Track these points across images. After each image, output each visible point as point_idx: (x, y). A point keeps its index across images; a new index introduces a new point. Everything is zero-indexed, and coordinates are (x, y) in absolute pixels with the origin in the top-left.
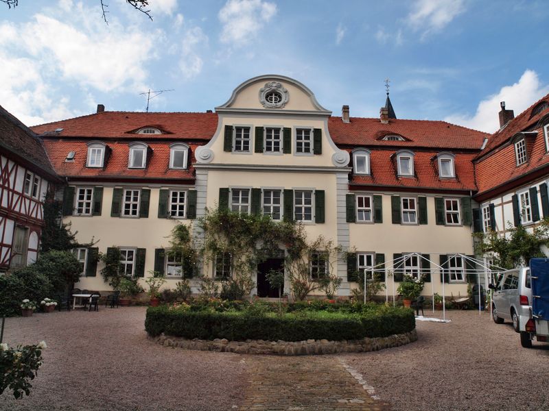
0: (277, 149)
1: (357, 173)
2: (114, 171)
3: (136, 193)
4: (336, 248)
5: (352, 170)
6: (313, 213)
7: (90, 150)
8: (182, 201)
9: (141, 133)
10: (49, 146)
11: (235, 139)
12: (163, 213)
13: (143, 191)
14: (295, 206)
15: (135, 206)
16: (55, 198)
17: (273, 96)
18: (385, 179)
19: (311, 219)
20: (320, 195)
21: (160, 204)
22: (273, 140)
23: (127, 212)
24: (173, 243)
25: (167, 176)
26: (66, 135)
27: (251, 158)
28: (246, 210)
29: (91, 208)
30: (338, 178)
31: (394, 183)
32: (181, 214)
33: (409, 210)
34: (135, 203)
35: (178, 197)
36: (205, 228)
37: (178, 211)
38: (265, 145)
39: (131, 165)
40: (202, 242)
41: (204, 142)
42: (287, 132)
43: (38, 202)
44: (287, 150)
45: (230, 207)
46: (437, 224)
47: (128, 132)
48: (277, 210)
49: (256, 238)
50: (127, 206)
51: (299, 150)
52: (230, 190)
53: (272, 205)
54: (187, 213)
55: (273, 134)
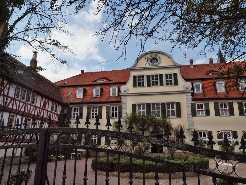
0: (157, 84)
1: (196, 92)
2: (87, 99)
3: (96, 108)
4: (187, 129)
5: (194, 91)
6: (175, 113)
7: (77, 91)
8: (116, 110)
9: (98, 81)
10: (62, 90)
11: (138, 82)
12: (108, 116)
13: (99, 107)
14: (167, 110)
15: (96, 114)
16: (64, 112)
17: (154, 60)
18: (210, 95)
19: (174, 116)
20: (178, 104)
21: (106, 113)
22: (155, 80)
23: (93, 117)
24: (113, 129)
25: (109, 100)
26: (68, 85)
27: (146, 89)
28: (145, 113)
29: (78, 116)
30: (186, 96)
31: (215, 96)
32: (116, 116)
33: (224, 109)
34: (96, 112)
35: (114, 109)
36: (126, 122)
37: (114, 115)
38: (151, 83)
39: (94, 96)
40: (125, 129)
41: (125, 83)
42: (161, 76)
43: (57, 114)
44: (162, 84)
45: (137, 112)
46: (240, 115)
47: (93, 82)
48: (158, 112)
49: (149, 126)
50: (93, 114)
51: (167, 84)
52: (137, 104)
53: (156, 110)
54: (118, 116)
55: (155, 78)
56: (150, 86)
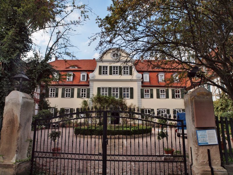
0: (117, 74)
1: (144, 81)
3: (69, 90)
4: (137, 107)
5: (143, 80)
6: (129, 95)
8: (85, 92)
9: (71, 68)
11: (103, 71)
12: (79, 96)
13: (72, 89)
14: (123, 93)
15: (69, 94)
17: (116, 55)
18: (154, 83)
19: (128, 97)
20: (132, 89)
21: (77, 93)
22: (115, 70)
23: (67, 96)
24: (82, 106)
25: (80, 84)
27: (108, 77)
28: (107, 95)
29: (55, 95)
30: (138, 83)
31: (158, 85)
32: (85, 96)
33: (162, 94)
34: (69, 93)
35: (84, 91)
36: (93, 101)
37: (84, 95)
38: (113, 72)
41: (92, 71)
42: (120, 67)
43: (38, 94)
44: (120, 74)
45: (101, 94)
46: (172, 98)
47: (66, 68)
48: (117, 94)
49: (110, 104)
50: (67, 94)
51: (124, 74)
52: (101, 88)
54: (87, 96)
55: (115, 68)
56: (111, 74)
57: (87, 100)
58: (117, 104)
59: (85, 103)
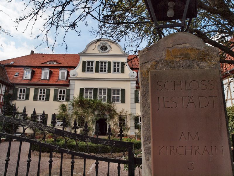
0: (105, 71)
2: (35, 81)
3: (44, 90)
4: (130, 114)
5: (138, 80)
6: (120, 99)
7: (25, 72)
8: (64, 93)
9: (48, 63)
10: (8, 69)
11: (87, 67)
12: (55, 99)
13: (47, 89)
14: (112, 95)
15: (44, 96)
16: (9, 93)
17: (104, 48)
19: (119, 101)
20: (123, 91)
21: (54, 95)
22: (103, 67)
23: (40, 99)
24: (60, 112)
26: (15, 65)
27: (94, 75)
28: (91, 98)
29: (25, 97)
30: (131, 83)
32: (63, 99)
34: (44, 94)
35: (62, 92)
36: (73, 105)
38: (100, 69)
39: (43, 78)
40: (72, 111)
41: (74, 68)
42: (110, 63)
44: (109, 71)
45: (84, 97)
47: (42, 63)
48: (104, 97)
49: (94, 110)
50: (40, 96)
51: (115, 71)
52: (84, 89)
54: (66, 99)
55: (103, 64)
56: (98, 72)
57: (66, 104)
58: (104, 109)
59: (63, 107)
